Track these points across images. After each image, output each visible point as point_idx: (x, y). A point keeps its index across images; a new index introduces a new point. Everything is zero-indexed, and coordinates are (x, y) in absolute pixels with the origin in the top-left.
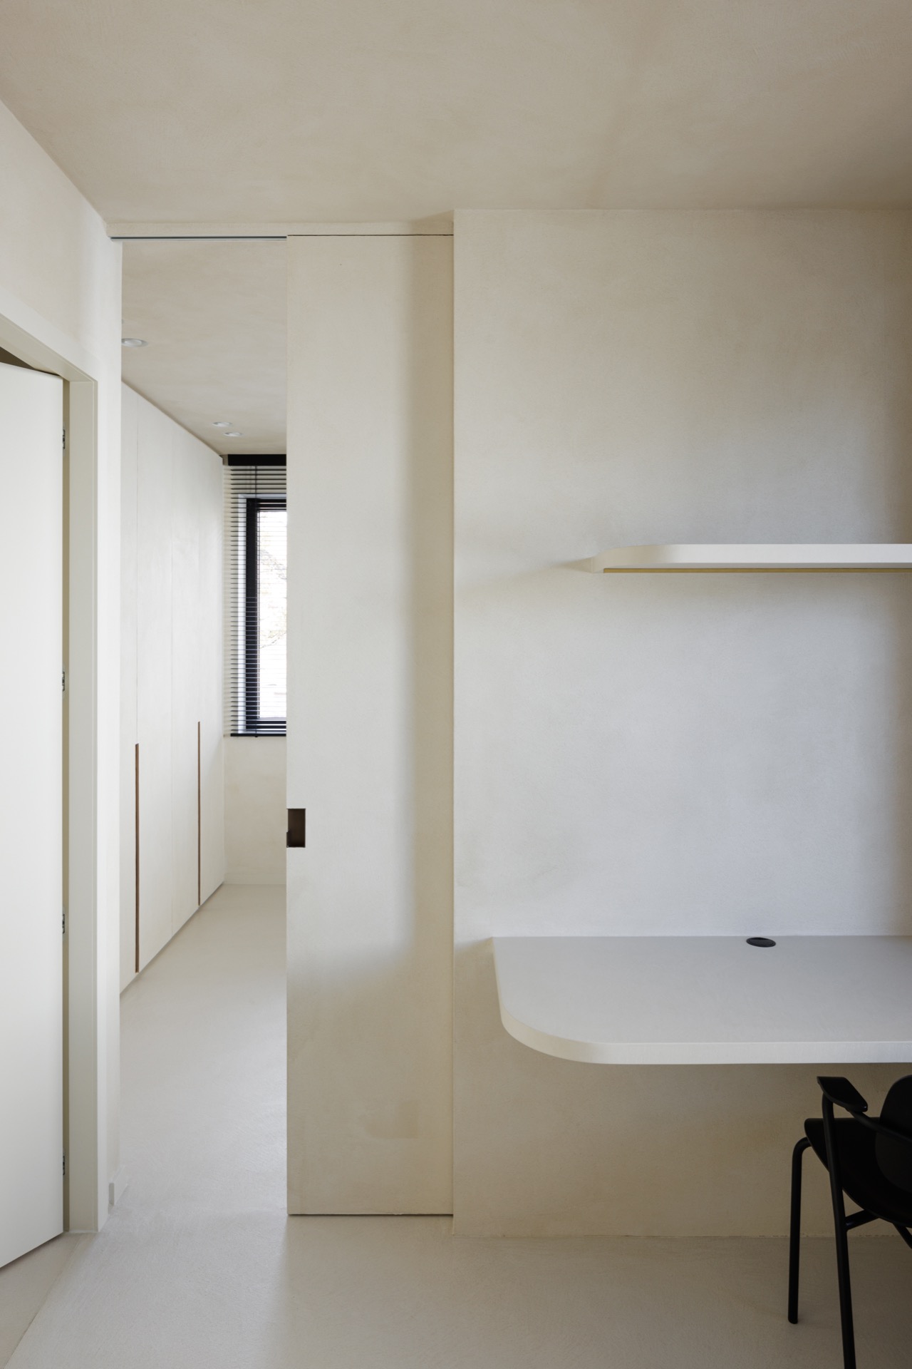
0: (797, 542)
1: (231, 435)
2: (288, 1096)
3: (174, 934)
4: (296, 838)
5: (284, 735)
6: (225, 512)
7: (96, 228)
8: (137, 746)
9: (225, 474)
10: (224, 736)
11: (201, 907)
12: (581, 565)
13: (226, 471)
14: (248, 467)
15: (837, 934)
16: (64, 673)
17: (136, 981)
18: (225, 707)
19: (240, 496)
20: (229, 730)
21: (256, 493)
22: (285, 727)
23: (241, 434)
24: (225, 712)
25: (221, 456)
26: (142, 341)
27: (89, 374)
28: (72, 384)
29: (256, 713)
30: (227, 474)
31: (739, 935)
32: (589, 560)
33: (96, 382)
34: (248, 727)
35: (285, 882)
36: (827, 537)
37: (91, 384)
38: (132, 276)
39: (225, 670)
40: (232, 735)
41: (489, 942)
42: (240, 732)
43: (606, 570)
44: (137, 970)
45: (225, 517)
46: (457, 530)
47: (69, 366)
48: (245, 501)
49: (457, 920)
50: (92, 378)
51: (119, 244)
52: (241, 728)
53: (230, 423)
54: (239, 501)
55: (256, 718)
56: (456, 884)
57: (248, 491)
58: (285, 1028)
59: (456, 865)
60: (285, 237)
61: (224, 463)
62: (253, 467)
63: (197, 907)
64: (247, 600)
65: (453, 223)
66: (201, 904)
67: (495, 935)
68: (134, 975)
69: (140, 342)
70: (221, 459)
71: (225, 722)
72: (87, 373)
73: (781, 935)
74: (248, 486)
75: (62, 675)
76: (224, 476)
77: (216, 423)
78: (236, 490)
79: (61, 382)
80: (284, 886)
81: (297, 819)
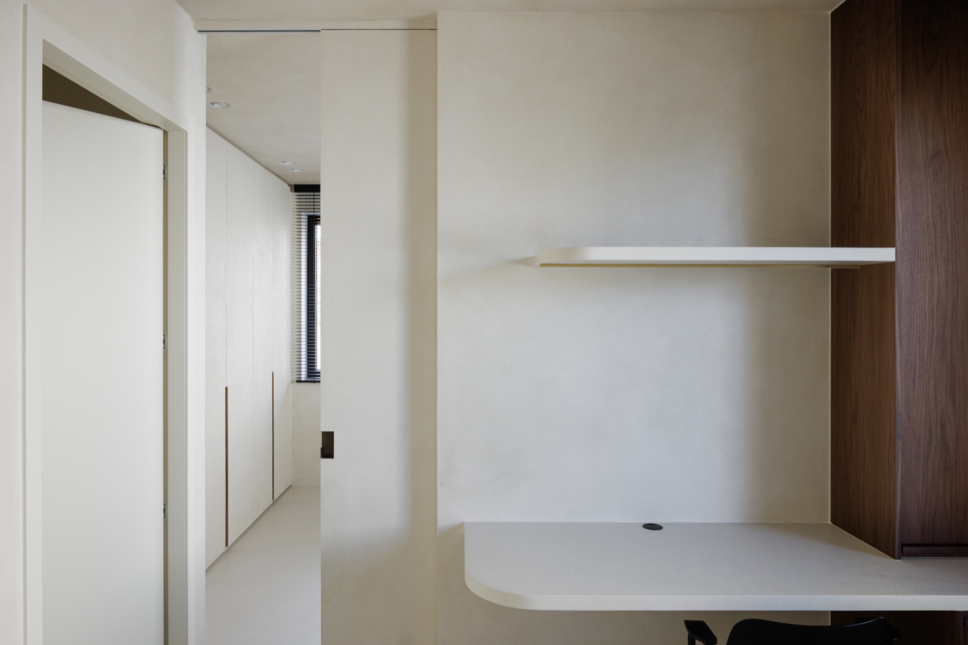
0: (679, 246)
1: (295, 171)
2: (322, 632)
3: (254, 520)
4: (327, 451)
5: (319, 382)
6: (292, 225)
7: (186, 25)
8: (226, 388)
9: (292, 198)
10: (292, 382)
11: (275, 502)
12: (526, 262)
13: (293, 197)
14: (309, 194)
15: (707, 522)
16: (164, 336)
17: (226, 552)
18: (292, 362)
19: (302, 213)
20: (295, 378)
21: (314, 212)
22: (319, 376)
23: (302, 170)
24: (292, 365)
25: (289, 185)
26: (227, 104)
27: (182, 127)
28: (169, 134)
29: (314, 366)
30: (294, 198)
31: (637, 521)
32: (532, 258)
33: (186, 132)
34: (308, 376)
35: (320, 484)
36: (700, 242)
37: (183, 134)
38: (214, 59)
39: (292, 335)
40: (297, 381)
41: (461, 525)
42: (303, 379)
43: (542, 265)
44: (227, 545)
45: (292, 228)
46: (439, 236)
47: (167, 122)
48: (307, 217)
49: (439, 510)
50: (183, 129)
51: (204, 35)
52: (304, 377)
53: (294, 163)
54: (302, 217)
55: (314, 369)
56: (438, 484)
57: (308, 210)
58: (320, 585)
59: (438, 472)
60: (320, 31)
61: (291, 191)
62: (312, 194)
63: (271, 502)
64: (308, 287)
65: (436, 20)
66: (275, 499)
67: (466, 520)
68: (224, 548)
69: (226, 105)
70: (289, 188)
71: (292, 372)
72: (180, 126)
73: (667, 522)
74: (308, 207)
75: (163, 337)
76: (291, 200)
77: (284, 162)
78: (300, 209)
79: (162, 132)
80: (319, 487)
81: (328, 438)
